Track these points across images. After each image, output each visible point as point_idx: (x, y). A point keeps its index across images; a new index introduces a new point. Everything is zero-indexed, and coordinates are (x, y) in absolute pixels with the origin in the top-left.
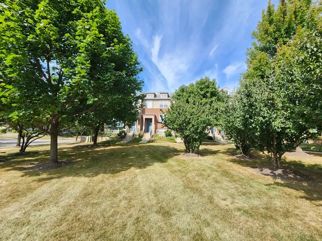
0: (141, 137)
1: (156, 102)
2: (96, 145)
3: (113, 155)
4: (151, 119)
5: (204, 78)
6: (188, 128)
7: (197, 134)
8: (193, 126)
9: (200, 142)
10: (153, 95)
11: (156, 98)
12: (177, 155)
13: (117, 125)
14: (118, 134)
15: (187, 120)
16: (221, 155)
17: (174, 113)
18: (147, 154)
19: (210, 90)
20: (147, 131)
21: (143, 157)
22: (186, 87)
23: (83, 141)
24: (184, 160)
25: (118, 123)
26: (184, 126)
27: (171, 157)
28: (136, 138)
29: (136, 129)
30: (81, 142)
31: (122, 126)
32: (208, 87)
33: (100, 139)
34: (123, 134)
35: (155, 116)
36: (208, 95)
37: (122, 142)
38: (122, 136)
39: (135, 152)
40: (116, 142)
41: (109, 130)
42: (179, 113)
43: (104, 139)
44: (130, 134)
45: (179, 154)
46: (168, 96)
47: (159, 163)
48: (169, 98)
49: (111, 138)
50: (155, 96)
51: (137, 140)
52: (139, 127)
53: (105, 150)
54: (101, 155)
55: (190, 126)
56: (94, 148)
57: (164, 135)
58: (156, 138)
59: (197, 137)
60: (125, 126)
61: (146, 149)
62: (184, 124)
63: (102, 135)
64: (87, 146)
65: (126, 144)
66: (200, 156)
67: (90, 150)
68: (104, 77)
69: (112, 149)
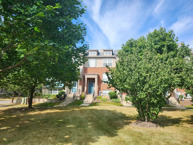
0: (82, 99)
1: (99, 61)
2: (31, 108)
3: (47, 122)
4: (94, 79)
5: (158, 29)
6: (144, 90)
7: (156, 96)
8: (150, 86)
9: (160, 108)
10: (96, 53)
11: (98, 56)
12: (128, 123)
13: (55, 85)
14: (57, 96)
15: (141, 79)
16: (185, 125)
17: (124, 69)
18: (90, 122)
19: (165, 43)
20: (89, 92)
21: (84, 127)
22: (136, 42)
23: (19, 102)
24: (140, 133)
25: (57, 83)
26: (137, 87)
27: (121, 127)
28: (76, 100)
29: (77, 90)
30: (16, 104)
31: (61, 87)
32: (164, 40)
33: (37, 101)
34: (63, 95)
35: (98, 76)
36: (165, 49)
37: (61, 105)
38: (61, 98)
39: (75, 118)
40: (54, 104)
41: (47, 91)
42: (130, 69)
43: (42, 101)
44: (71, 96)
45: (130, 123)
46: (113, 54)
47: (106, 137)
48: (114, 56)
49: (49, 100)
50: (98, 54)
51: (78, 102)
52: (80, 88)
53: (40, 114)
54: (33, 121)
55: (147, 86)
56: (28, 112)
57: (108, 97)
58: (99, 100)
59: (155, 101)
60: (64, 86)
61: (88, 114)
62: (138, 84)
63: (40, 96)
64: (20, 109)
65: (65, 108)
66: (159, 127)
67: (22, 115)
68: (27, 11)
69: (48, 114)
